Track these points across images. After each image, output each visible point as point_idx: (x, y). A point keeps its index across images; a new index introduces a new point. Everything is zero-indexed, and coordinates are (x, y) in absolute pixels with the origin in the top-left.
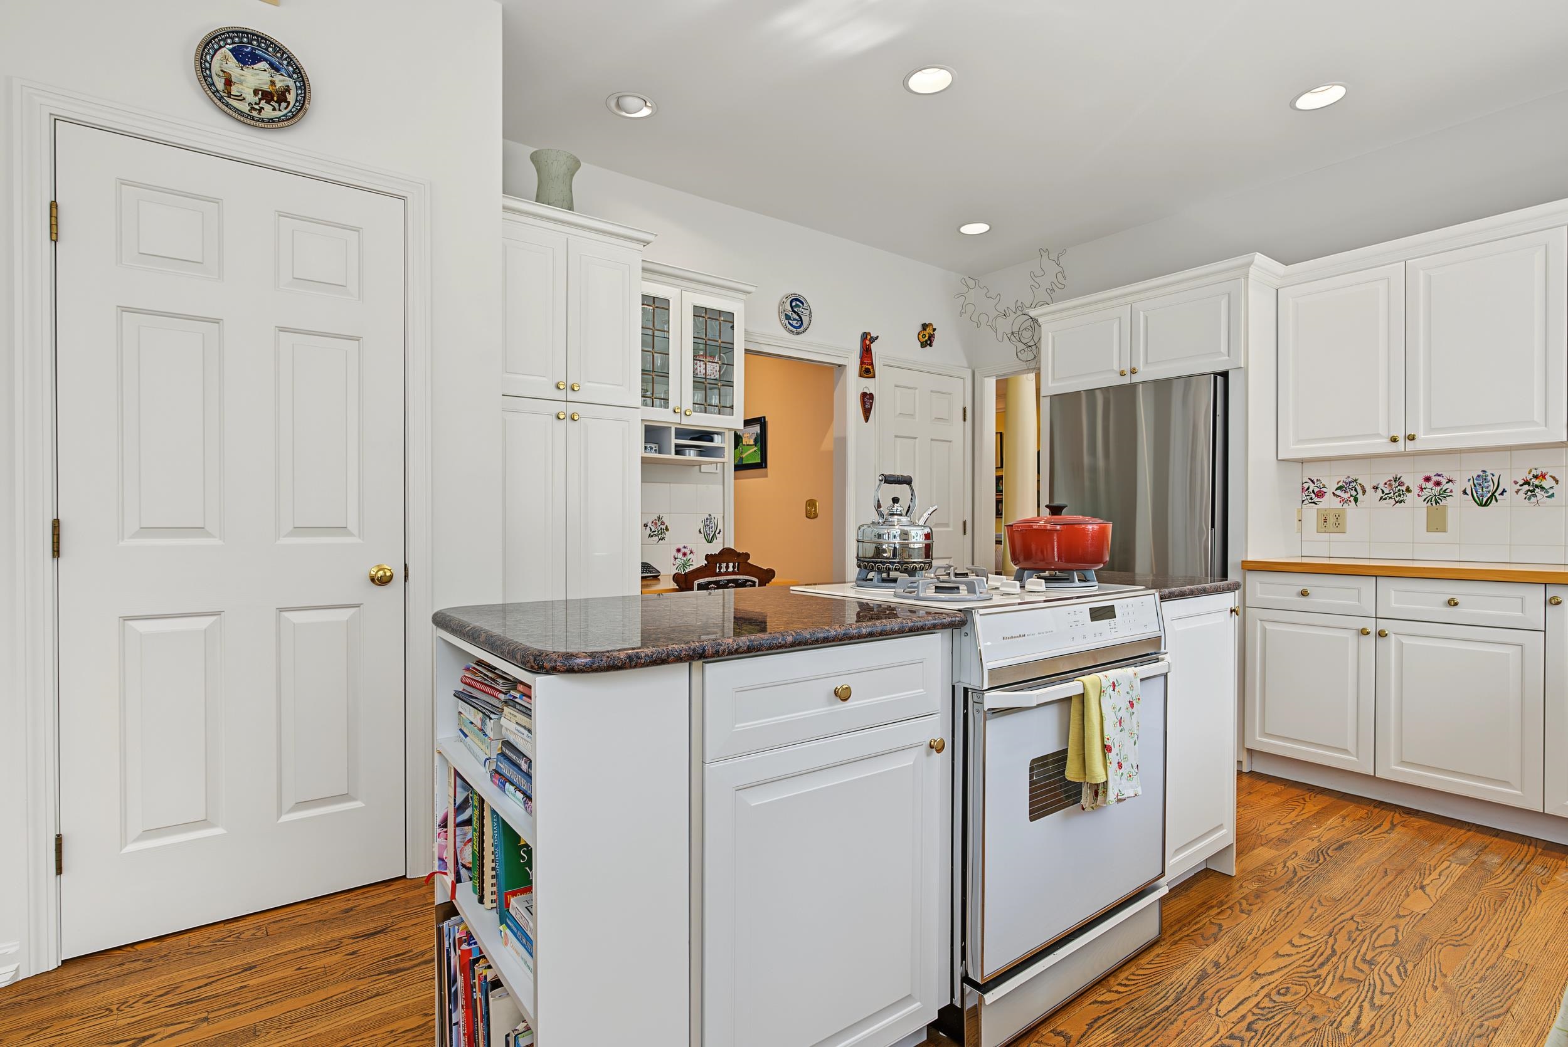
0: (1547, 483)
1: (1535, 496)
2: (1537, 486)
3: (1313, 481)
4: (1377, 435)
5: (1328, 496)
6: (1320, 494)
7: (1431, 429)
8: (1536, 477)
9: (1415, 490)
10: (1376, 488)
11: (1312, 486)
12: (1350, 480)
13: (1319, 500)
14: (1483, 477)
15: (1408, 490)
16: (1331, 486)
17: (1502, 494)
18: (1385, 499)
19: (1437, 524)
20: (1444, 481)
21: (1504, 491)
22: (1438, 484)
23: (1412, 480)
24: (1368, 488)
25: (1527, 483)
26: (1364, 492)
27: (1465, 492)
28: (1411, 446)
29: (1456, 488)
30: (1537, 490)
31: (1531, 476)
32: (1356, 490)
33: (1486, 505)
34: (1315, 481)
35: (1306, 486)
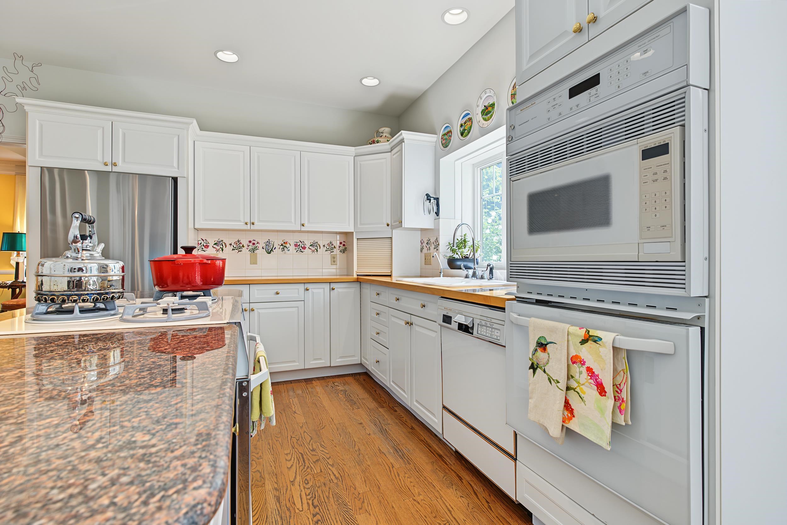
0: (288, 245)
1: (284, 250)
2: (285, 247)
3: (203, 240)
4: (240, 221)
5: (210, 247)
6: (207, 247)
7: (260, 221)
8: (284, 243)
9: (246, 246)
10: (231, 245)
11: (202, 242)
12: (220, 240)
13: (206, 249)
14: (269, 242)
15: (243, 246)
16: (211, 244)
17: (275, 249)
18: (234, 250)
19: (254, 261)
20: (256, 243)
21: (275, 248)
22: (254, 244)
23: (245, 242)
24: (228, 245)
25: (282, 245)
26: (226, 246)
27: (263, 248)
28: (253, 227)
29: (260, 246)
30: (285, 248)
31: (283, 243)
32: (222, 245)
33: (270, 253)
34: (204, 240)
35: (200, 242)
